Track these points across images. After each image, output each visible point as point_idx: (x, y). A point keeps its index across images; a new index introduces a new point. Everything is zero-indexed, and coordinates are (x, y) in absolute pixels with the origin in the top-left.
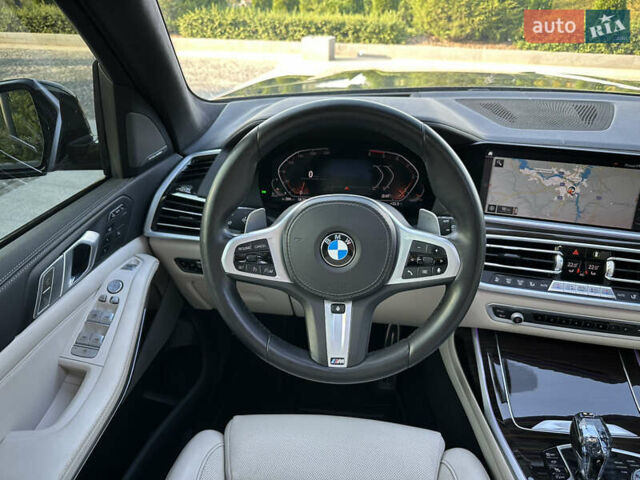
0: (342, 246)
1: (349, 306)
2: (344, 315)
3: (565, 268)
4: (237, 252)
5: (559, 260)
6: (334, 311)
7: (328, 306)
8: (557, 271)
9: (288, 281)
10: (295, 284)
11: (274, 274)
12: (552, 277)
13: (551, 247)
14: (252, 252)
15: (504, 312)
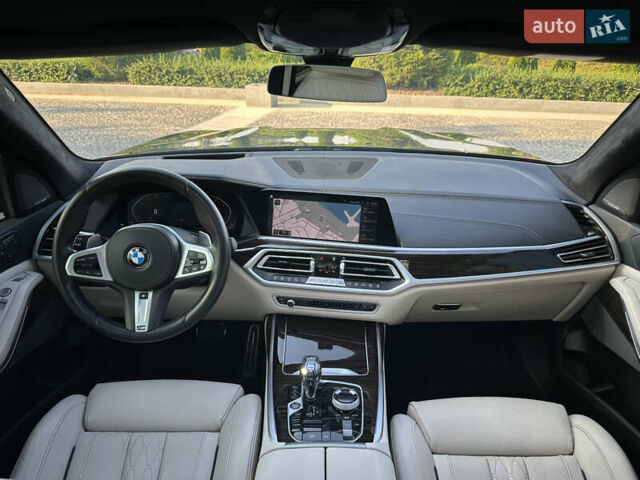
0: (141, 255)
1: (150, 294)
2: (147, 301)
3: (316, 269)
4: (76, 262)
5: (312, 263)
6: (141, 298)
7: (137, 295)
8: (312, 271)
9: (111, 279)
10: (115, 281)
11: (101, 276)
12: (309, 275)
13: (308, 255)
14: (87, 262)
15: (282, 300)
